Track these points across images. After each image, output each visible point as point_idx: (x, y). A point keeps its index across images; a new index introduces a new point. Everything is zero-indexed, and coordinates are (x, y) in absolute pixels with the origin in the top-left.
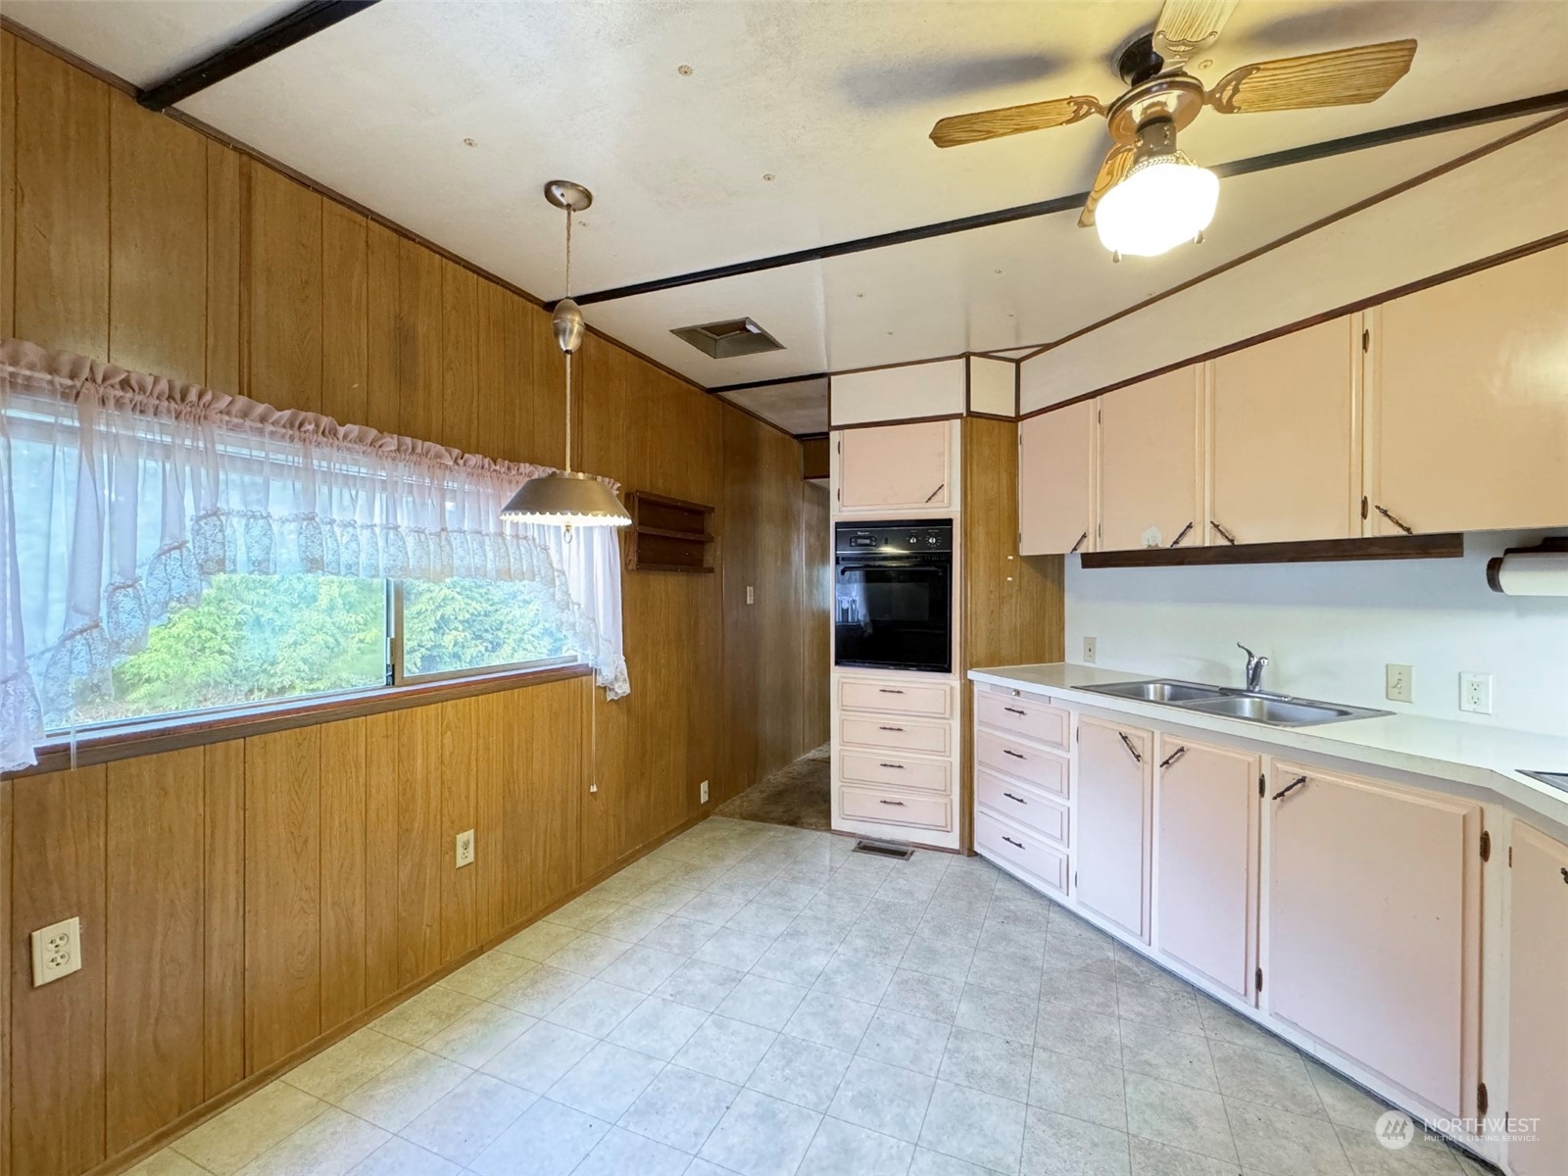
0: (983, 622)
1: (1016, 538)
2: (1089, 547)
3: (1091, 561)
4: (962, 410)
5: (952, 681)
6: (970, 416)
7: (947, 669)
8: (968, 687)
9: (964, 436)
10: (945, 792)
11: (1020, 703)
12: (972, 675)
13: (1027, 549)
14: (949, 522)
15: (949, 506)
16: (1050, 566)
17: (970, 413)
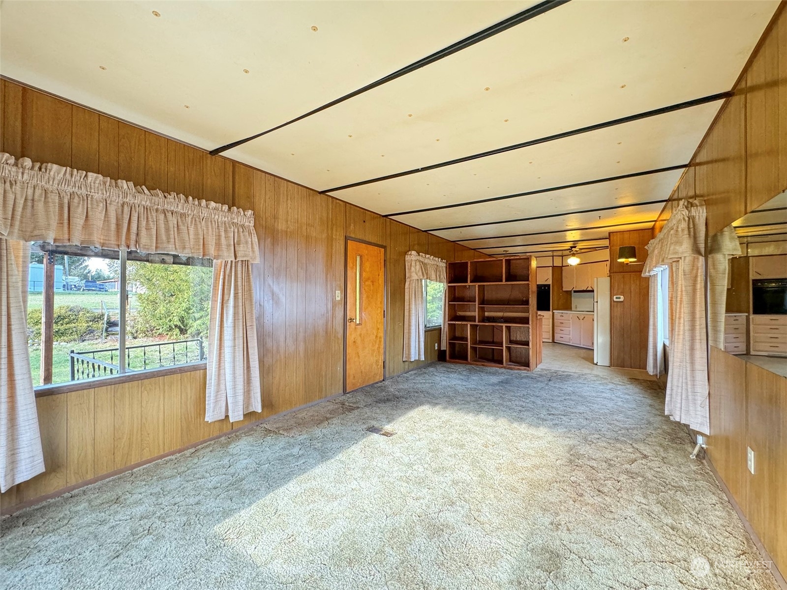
0: (556, 302)
1: (562, 287)
2: (574, 289)
3: (575, 292)
4: (552, 265)
5: (551, 313)
6: (553, 267)
7: (549, 310)
8: (553, 314)
9: (552, 270)
10: (549, 332)
11: (562, 315)
12: (554, 311)
13: (564, 290)
14: (550, 285)
15: (550, 282)
16: (569, 293)
17: (554, 266)
